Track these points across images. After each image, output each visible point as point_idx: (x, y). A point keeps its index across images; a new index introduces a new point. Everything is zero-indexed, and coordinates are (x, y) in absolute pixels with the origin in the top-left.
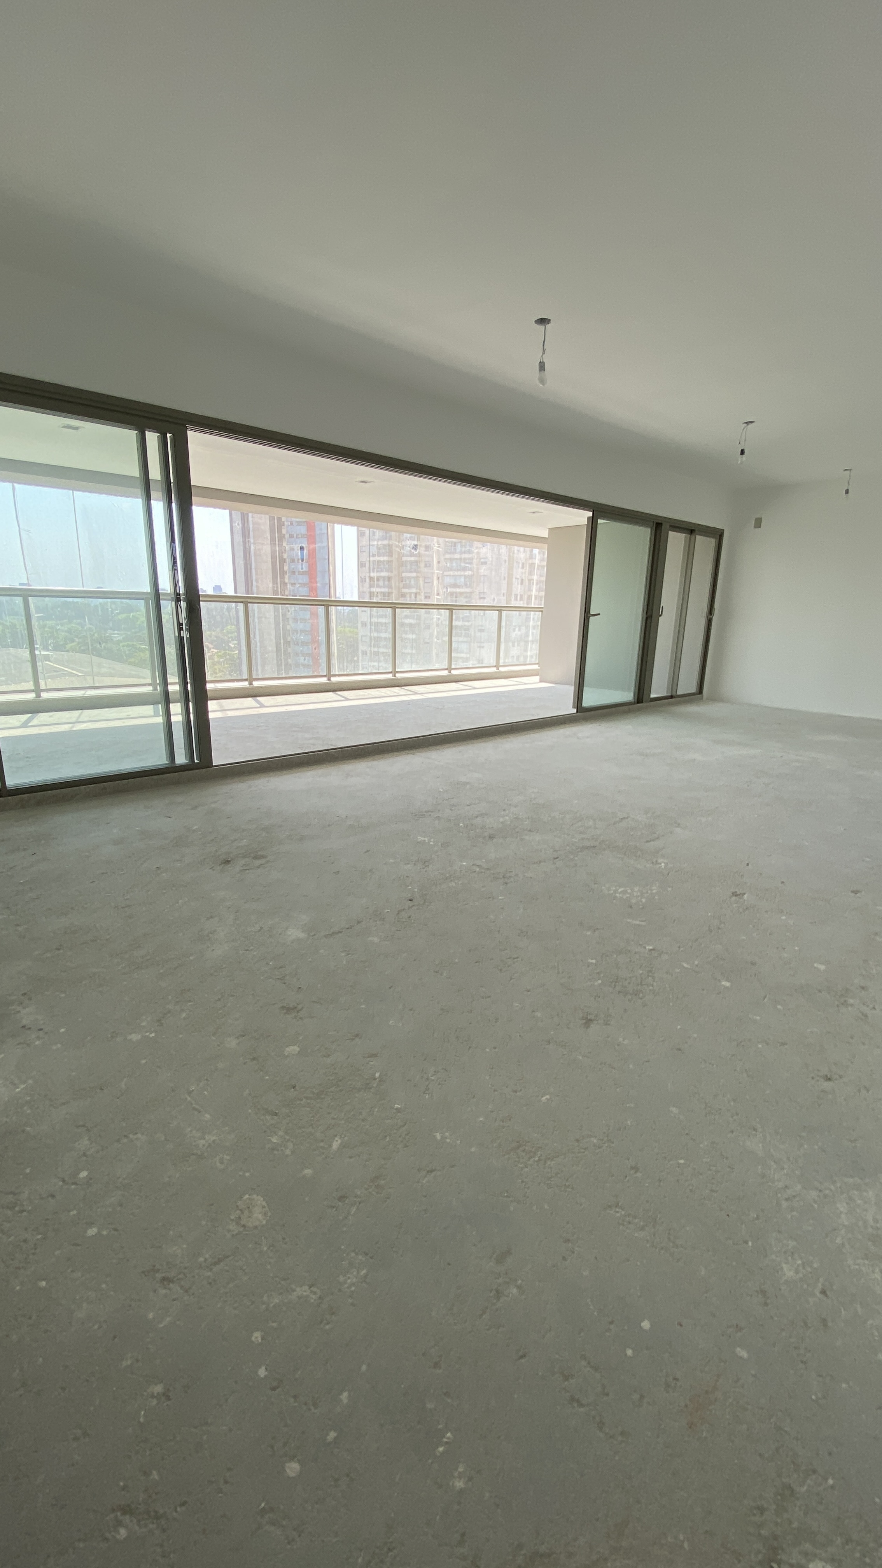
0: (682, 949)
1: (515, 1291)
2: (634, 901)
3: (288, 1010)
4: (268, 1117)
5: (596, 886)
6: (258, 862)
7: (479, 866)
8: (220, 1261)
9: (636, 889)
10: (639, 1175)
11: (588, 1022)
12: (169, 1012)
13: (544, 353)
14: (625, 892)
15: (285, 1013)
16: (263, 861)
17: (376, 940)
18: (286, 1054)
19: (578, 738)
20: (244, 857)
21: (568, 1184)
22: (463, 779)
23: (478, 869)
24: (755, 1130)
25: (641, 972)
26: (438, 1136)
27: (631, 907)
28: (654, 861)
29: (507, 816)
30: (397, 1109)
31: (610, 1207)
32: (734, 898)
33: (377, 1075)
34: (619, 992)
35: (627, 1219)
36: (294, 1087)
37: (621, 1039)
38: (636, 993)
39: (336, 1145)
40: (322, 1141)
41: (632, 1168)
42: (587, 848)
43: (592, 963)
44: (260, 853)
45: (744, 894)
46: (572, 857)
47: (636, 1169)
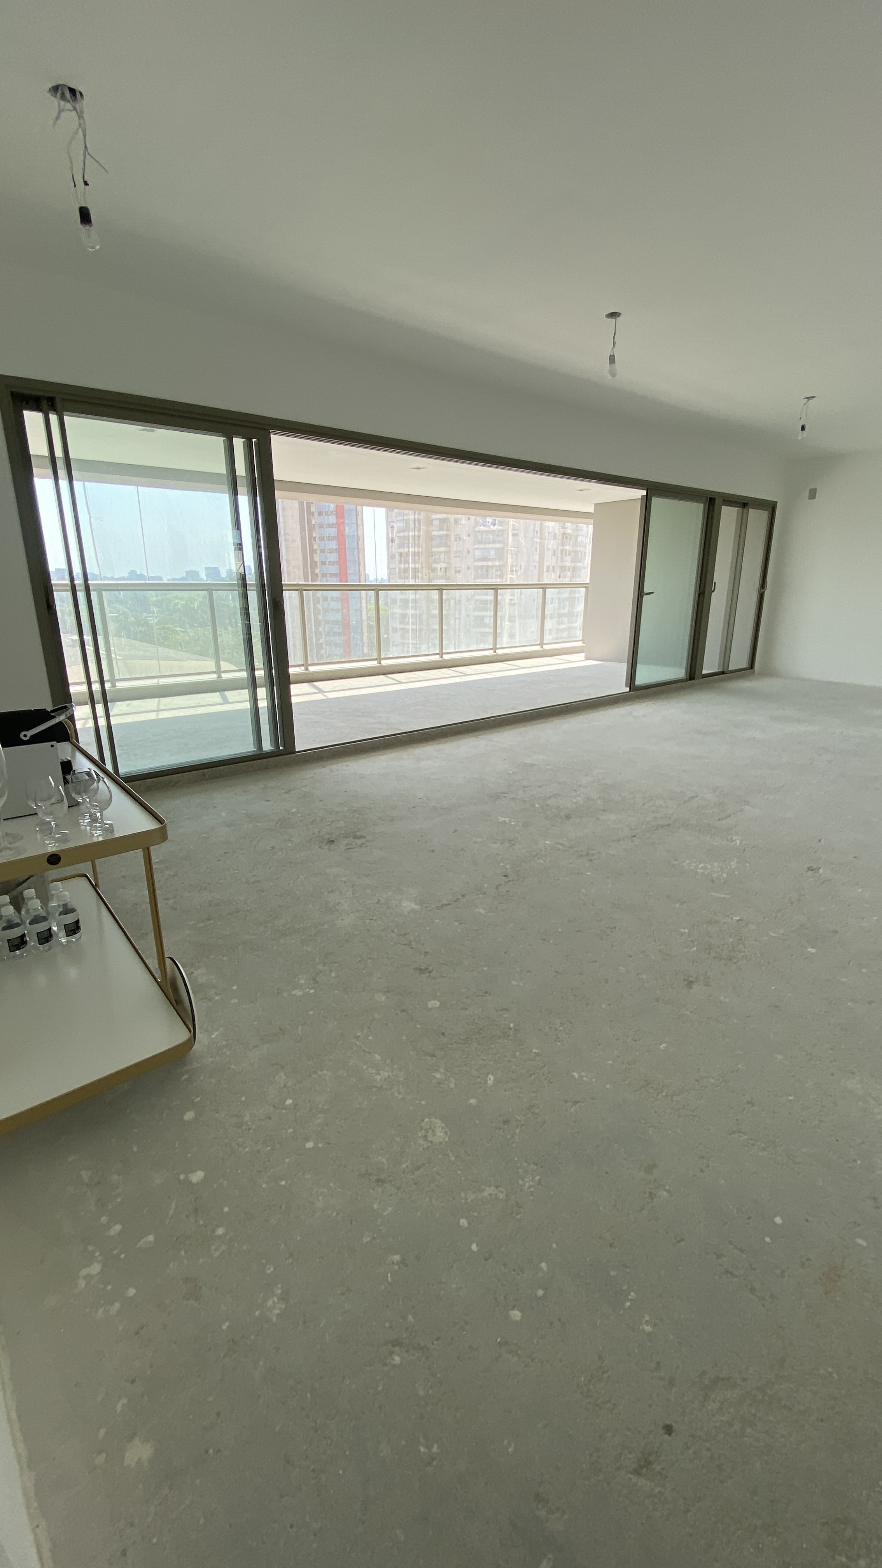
0: (767, 919)
1: (665, 1193)
2: (715, 876)
3: (421, 971)
4: (429, 1058)
5: (677, 862)
6: (359, 842)
7: (562, 845)
8: (418, 1168)
9: (716, 864)
10: (755, 1108)
11: (690, 984)
12: (321, 972)
13: (614, 345)
14: (705, 868)
15: (420, 973)
16: (363, 840)
17: (482, 911)
18: (430, 1006)
19: (634, 717)
20: (346, 837)
21: (695, 1114)
22: (528, 761)
23: (561, 847)
24: (853, 1073)
25: (732, 940)
26: (576, 1075)
27: (713, 881)
28: (729, 838)
29: (579, 796)
30: (535, 1053)
31: (734, 1132)
32: (810, 872)
33: (512, 1025)
34: (715, 958)
35: (751, 1142)
36: (443, 1034)
37: (722, 998)
38: (730, 959)
39: (491, 1079)
40: (479, 1077)
41: (748, 1103)
42: (662, 826)
43: (685, 933)
44: (358, 833)
45: (819, 868)
46: (649, 835)
47: (751, 1103)
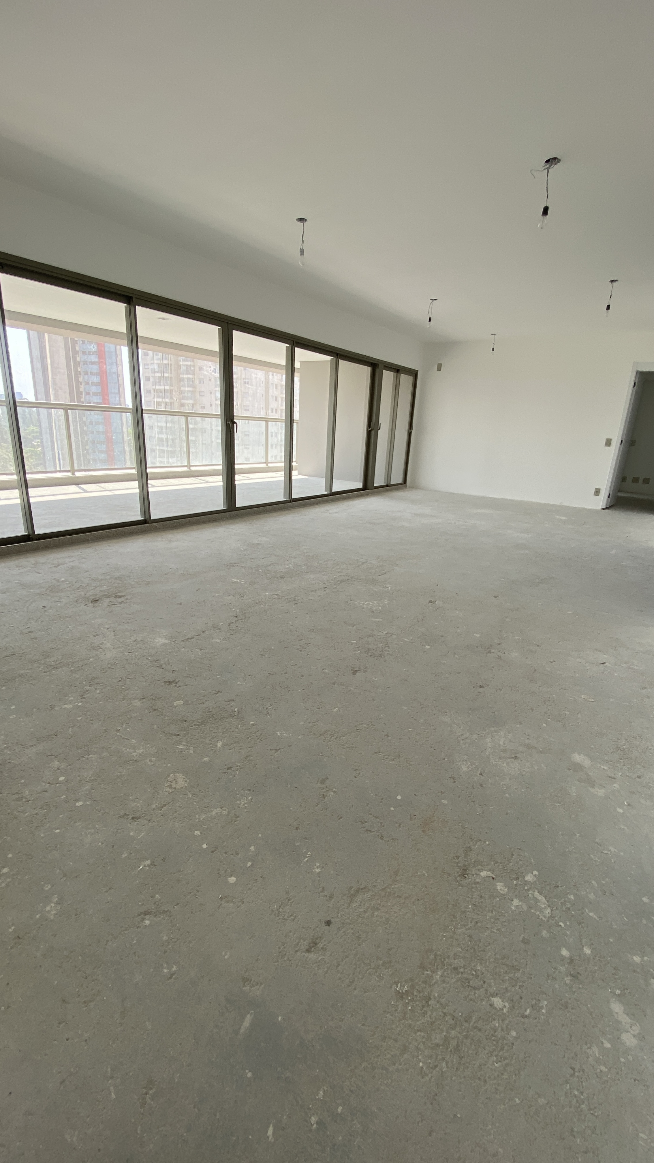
0: (403, 631)
2: (374, 609)
3: (170, 683)
4: (174, 737)
5: (352, 602)
6: (120, 600)
7: (277, 595)
9: (375, 602)
10: (390, 738)
11: (355, 672)
12: (87, 691)
13: (303, 242)
14: (369, 604)
15: (168, 685)
16: (123, 599)
17: (218, 641)
18: (175, 704)
19: (330, 513)
20: (109, 597)
21: (353, 746)
22: (256, 541)
23: (276, 597)
24: (446, 712)
25: (382, 645)
26: (279, 733)
27: (373, 612)
28: (384, 586)
29: (290, 564)
30: (252, 724)
31: (376, 753)
32: (430, 603)
33: (236, 710)
34: (371, 656)
35: (385, 757)
36: (186, 721)
37: (374, 678)
38: (380, 656)
39: (219, 745)
40: (211, 744)
41: (385, 735)
42: (344, 581)
43: (354, 643)
44: (119, 594)
45: (435, 601)
46: (335, 586)
47: (387, 736)
